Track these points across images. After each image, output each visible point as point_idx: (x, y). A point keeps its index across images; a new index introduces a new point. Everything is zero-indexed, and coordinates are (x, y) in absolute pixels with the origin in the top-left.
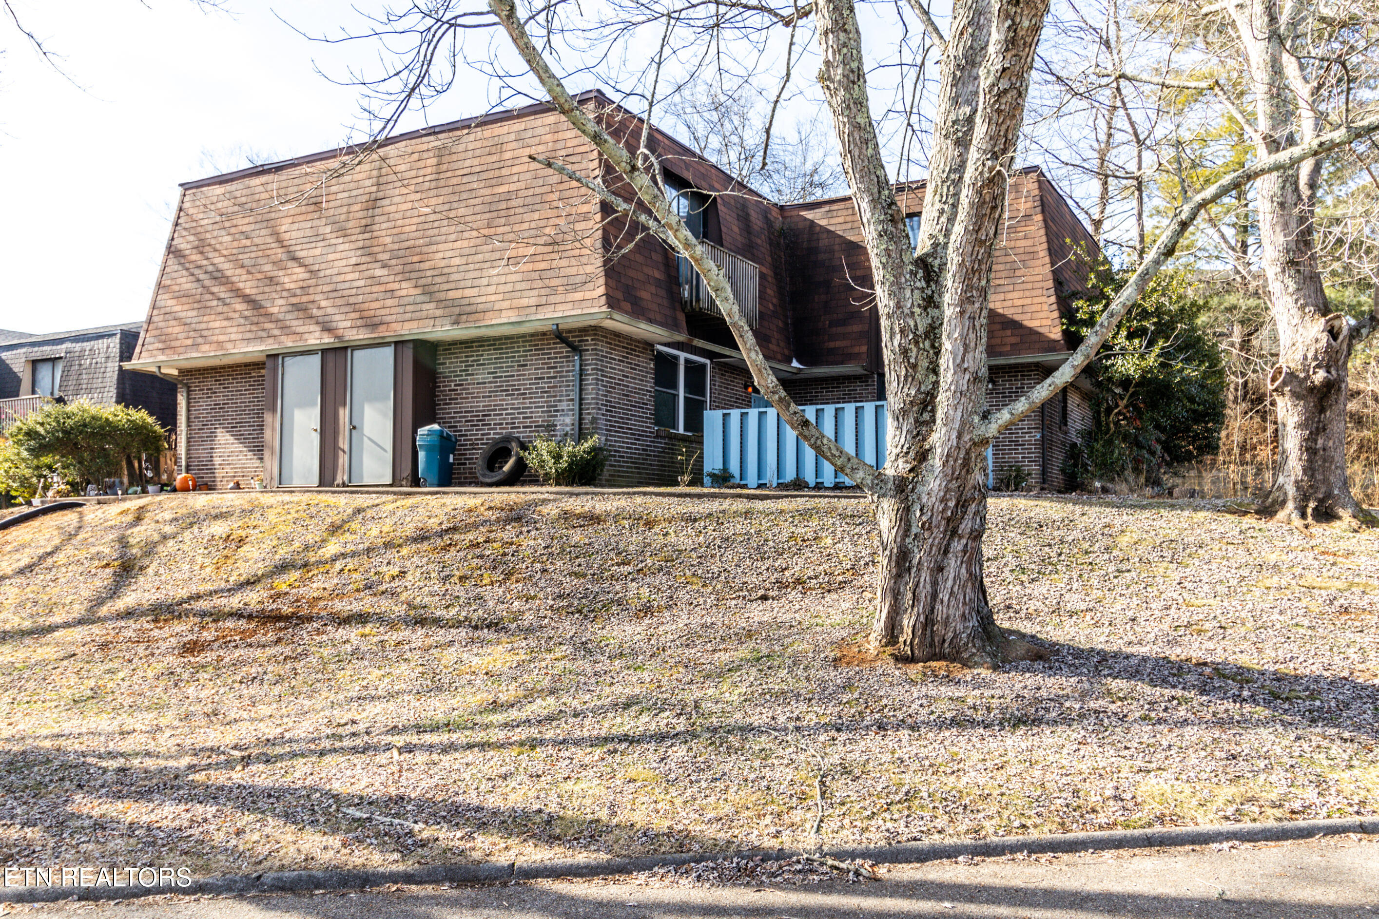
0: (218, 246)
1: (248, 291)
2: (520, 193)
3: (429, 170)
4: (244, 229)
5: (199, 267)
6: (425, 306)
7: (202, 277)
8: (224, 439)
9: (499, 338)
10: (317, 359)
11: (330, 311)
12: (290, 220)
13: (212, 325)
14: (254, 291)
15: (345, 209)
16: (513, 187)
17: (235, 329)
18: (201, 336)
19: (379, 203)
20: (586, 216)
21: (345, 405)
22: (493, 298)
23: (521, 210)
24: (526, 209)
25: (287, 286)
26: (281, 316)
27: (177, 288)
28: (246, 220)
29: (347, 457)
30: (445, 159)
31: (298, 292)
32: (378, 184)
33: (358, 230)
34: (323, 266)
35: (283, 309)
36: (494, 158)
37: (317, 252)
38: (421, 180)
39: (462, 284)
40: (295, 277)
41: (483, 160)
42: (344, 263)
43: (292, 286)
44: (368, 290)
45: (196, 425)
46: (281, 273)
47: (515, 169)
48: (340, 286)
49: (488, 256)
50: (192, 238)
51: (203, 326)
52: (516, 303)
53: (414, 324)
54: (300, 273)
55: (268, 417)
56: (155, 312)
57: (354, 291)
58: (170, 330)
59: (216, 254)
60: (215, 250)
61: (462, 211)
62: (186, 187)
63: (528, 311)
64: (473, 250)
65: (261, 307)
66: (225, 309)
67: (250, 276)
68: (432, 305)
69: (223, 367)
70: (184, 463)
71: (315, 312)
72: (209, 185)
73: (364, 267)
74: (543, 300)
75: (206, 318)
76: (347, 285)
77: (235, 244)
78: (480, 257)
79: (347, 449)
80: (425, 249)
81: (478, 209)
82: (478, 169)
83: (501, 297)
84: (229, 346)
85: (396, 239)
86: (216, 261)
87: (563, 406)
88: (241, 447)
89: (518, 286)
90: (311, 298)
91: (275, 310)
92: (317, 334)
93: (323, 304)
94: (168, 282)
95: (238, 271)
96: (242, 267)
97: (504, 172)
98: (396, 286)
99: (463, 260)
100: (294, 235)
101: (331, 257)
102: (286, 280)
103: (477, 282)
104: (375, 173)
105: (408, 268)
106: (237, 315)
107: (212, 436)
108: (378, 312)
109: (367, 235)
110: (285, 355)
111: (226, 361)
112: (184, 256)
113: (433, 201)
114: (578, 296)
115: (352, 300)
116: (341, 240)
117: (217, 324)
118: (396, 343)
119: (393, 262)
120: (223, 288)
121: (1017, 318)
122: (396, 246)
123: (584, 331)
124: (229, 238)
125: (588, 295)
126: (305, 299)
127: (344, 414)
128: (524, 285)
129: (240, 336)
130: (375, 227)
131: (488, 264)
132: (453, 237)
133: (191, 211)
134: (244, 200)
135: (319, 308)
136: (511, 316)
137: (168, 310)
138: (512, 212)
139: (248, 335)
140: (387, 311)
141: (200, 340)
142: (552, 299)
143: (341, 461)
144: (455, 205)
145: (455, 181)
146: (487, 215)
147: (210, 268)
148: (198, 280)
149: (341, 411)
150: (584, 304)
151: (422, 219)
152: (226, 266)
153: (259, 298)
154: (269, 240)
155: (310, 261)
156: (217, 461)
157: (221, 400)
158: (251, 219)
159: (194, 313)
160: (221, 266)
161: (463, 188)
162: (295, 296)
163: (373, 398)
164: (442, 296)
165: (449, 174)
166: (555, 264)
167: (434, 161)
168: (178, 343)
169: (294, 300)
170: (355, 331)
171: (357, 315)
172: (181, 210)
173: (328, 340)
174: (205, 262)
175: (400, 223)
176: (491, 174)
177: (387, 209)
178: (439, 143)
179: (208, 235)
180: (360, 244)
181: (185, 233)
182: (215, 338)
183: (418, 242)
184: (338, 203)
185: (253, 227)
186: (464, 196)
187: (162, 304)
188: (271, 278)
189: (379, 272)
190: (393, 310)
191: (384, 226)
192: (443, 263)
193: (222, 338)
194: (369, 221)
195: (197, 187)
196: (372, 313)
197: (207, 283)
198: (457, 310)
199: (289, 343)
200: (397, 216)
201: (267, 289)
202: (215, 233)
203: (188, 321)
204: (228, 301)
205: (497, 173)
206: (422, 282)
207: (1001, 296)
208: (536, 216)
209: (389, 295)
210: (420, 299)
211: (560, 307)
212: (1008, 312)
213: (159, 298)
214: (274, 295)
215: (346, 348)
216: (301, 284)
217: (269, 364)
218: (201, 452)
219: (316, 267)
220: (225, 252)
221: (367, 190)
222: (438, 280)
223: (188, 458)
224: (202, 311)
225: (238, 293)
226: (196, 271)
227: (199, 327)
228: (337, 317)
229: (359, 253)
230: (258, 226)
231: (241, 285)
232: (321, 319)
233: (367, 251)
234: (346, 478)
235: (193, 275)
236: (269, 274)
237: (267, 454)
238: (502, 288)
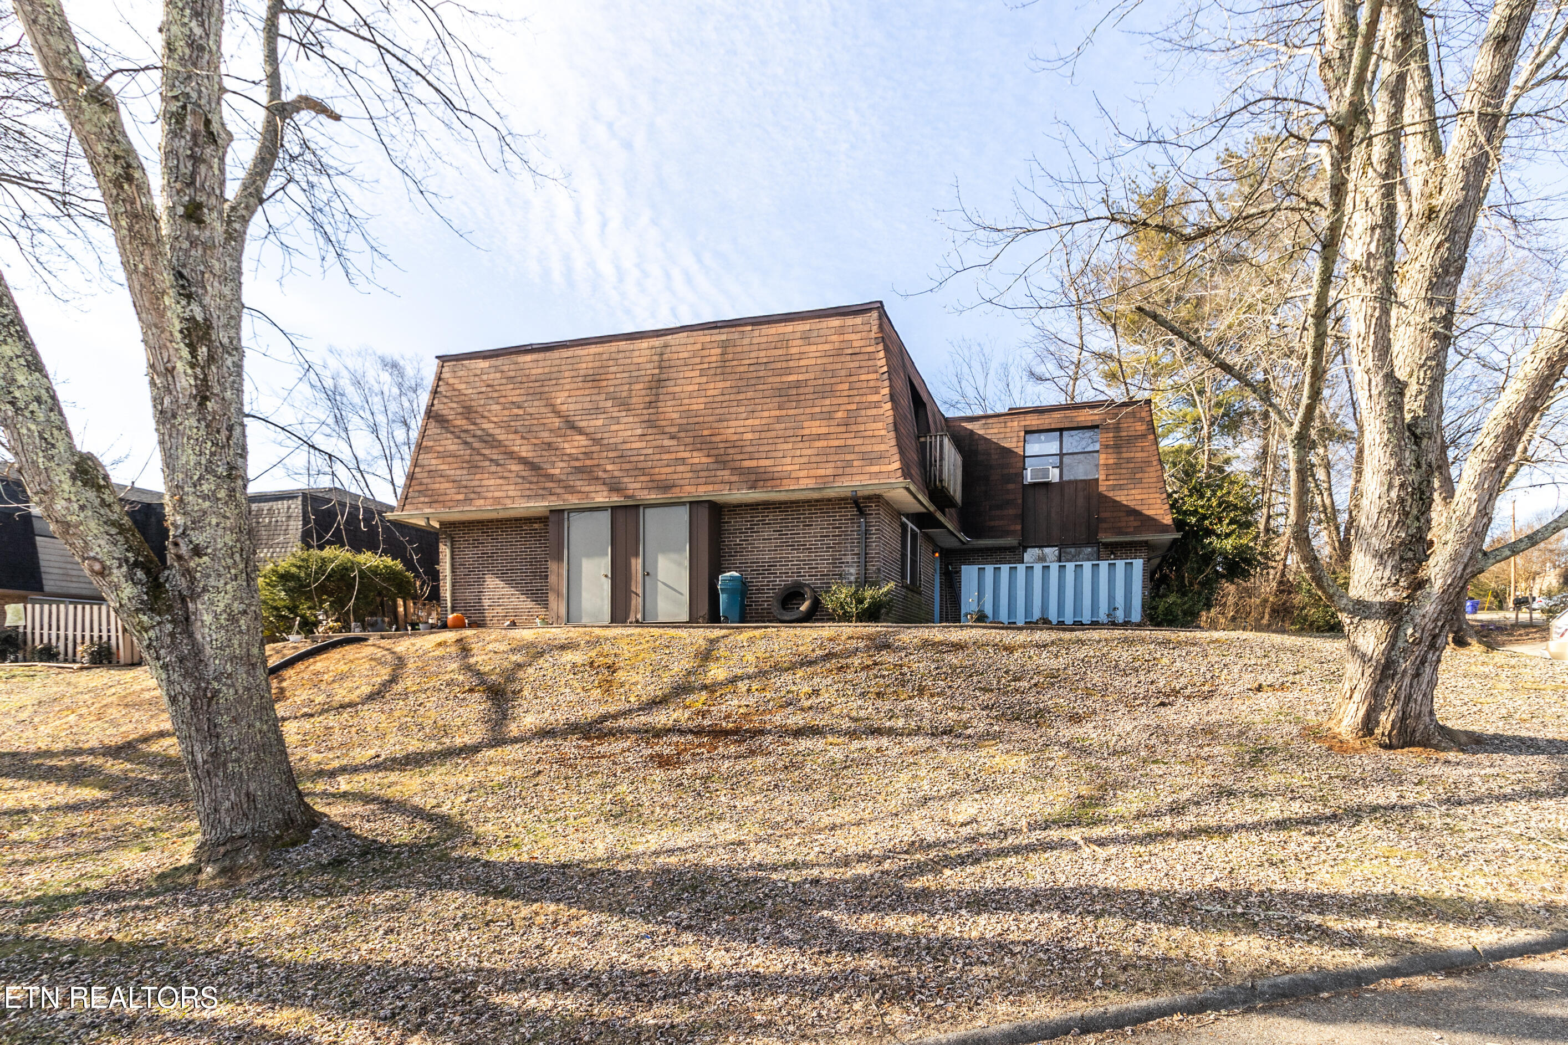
0: (486, 414)
1: (524, 454)
2: (809, 383)
3: (714, 359)
4: (515, 399)
5: (466, 431)
6: (719, 473)
7: (469, 440)
8: (493, 584)
9: (785, 503)
10: (607, 515)
11: (616, 474)
12: (566, 394)
13: (485, 483)
14: (530, 454)
15: (626, 387)
16: (801, 377)
17: (512, 487)
18: (472, 493)
19: (663, 384)
20: (877, 405)
21: (637, 555)
22: (789, 468)
23: (811, 396)
24: (816, 396)
25: (568, 451)
26: (564, 477)
27: (441, 449)
28: (518, 392)
29: (640, 600)
30: (730, 350)
31: (581, 456)
32: (660, 368)
33: (642, 406)
34: (606, 435)
35: (565, 471)
36: (780, 352)
37: (600, 422)
38: (706, 366)
39: (757, 455)
40: (576, 444)
41: (769, 353)
42: (629, 433)
43: (574, 451)
44: (657, 457)
45: (461, 571)
46: (559, 440)
47: (802, 363)
48: (625, 453)
49: (780, 433)
50: (454, 405)
51: (477, 483)
52: (812, 473)
53: (710, 488)
54: (581, 440)
55: (552, 566)
56: (417, 470)
57: (642, 458)
58: (437, 486)
59: (485, 421)
60: (483, 417)
61: (750, 395)
62: (443, 359)
63: (826, 479)
64: (766, 428)
65: (540, 468)
66: (499, 469)
67: (525, 442)
68: (727, 472)
69: (491, 521)
70: (449, 605)
71: (601, 474)
72: (470, 359)
73: (651, 437)
74: (840, 471)
75: (478, 477)
76: (635, 452)
77: (506, 412)
78: (773, 434)
79: (640, 592)
80: (716, 425)
81: (767, 393)
82: (765, 360)
83: (797, 467)
84: (508, 501)
85: (684, 415)
86: (485, 426)
87: (849, 558)
88: (512, 591)
89: (814, 459)
90: (596, 462)
91: (557, 471)
92: (605, 494)
93: (609, 467)
94: (431, 444)
95: (511, 436)
96: (516, 432)
97: (791, 364)
98: (687, 455)
99: (757, 435)
100: (572, 407)
101: (614, 428)
102: (566, 445)
103: (770, 455)
104: (656, 358)
105: (698, 440)
106: (513, 475)
107: (481, 581)
108: (669, 477)
109: (651, 411)
110: (570, 511)
111: (502, 515)
112: (447, 421)
113: (721, 385)
114: (875, 469)
115: (640, 465)
116: (624, 414)
117: (492, 482)
118: (691, 503)
119: (682, 434)
120: (494, 451)
121: (1138, 508)
122: (685, 421)
123: (869, 498)
124: (498, 407)
125: (884, 468)
126: (588, 462)
127: (637, 565)
128: (818, 459)
129: (519, 493)
130: (659, 404)
131: (782, 440)
132: (744, 415)
133: (451, 381)
134: (512, 374)
135: (605, 471)
136: (811, 483)
137: (433, 468)
138: (802, 397)
139: (528, 493)
140: (680, 476)
141: (472, 496)
142: (848, 470)
143: (633, 602)
144: (744, 389)
145: (742, 369)
146: (777, 399)
147: (479, 433)
148: (466, 443)
149: (633, 561)
150: (880, 476)
151: (711, 399)
152: (497, 431)
153: (535, 460)
154: (543, 410)
155: (592, 430)
156: (486, 603)
157: (489, 549)
158: (522, 391)
159: (465, 472)
160: (491, 431)
161: (750, 375)
162: (577, 459)
163: (666, 550)
164: (737, 464)
165: (735, 363)
166: (849, 442)
167: (719, 351)
168: (448, 498)
169: (577, 464)
170: (646, 492)
171: (647, 478)
172: (439, 379)
173: (616, 499)
174: (472, 427)
175: (686, 401)
176: (779, 365)
177: (670, 390)
178: (724, 337)
179: (473, 403)
180: (646, 418)
181: (445, 400)
182: (490, 495)
183: (706, 419)
184: (619, 382)
185: (524, 398)
186: (753, 382)
187: (426, 462)
188: (549, 444)
189: (667, 442)
190: (685, 475)
191: (669, 403)
192: (735, 437)
193: (497, 494)
194: (653, 398)
195: (457, 360)
196: (664, 477)
197: (476, 445)
198: (753, 477)
199: (573, 500)
200: (683, 395)
201: (544, 453)
202: (482, 402)
203: (458, 478)
204: (502, 462)
205: (784, 365)
206: (715, 452)
207: (1126, 492)
208: (827, 402)
209: (680, 462)
210: (715, 466)
211: (858, 477)
212: (1131, 504)
213: (421, 457)
214: (554, 459)
215: (638, 506)
216: (583, 450)
217: (553, 518)
218: (468, 595)
219: (599, 436)
220: (495, 419)
221: (649, 372)
222: (731, 451)
223: (454, 600)
224: (473, 470)
225: (511, 455)
226: (462, 435)
227: (469, 484)
228: (626, 480)
229: (644, 425)
230: (530, 398)
231: (516, 449)
232: (608, 481)
233: (651, 423)
234: (639, 617)
235: (459, 438)
236: (546, 440)
237: (552, 597)
238: (796, 460)
